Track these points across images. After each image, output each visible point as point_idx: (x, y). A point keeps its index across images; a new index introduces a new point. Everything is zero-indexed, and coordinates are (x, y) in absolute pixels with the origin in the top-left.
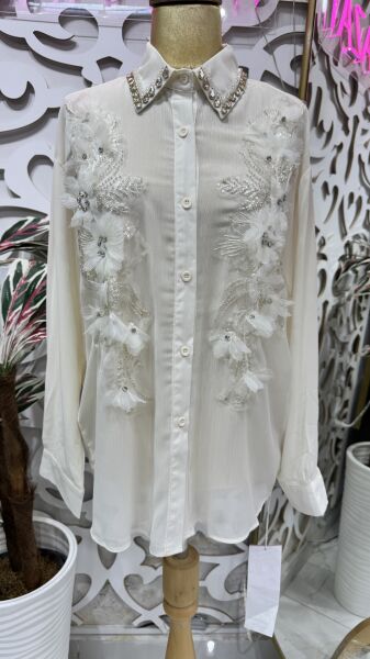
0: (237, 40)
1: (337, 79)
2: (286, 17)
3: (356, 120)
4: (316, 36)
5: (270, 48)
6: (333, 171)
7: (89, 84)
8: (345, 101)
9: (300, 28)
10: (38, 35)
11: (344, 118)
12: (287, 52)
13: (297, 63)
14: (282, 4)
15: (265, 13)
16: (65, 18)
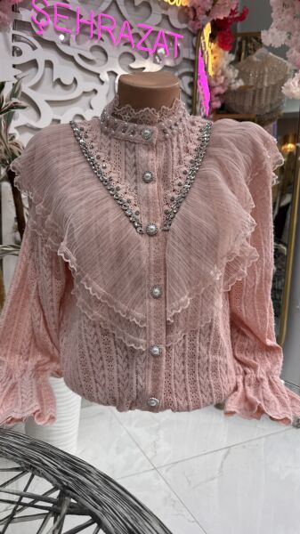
2: (185, 64)
5: (180, 77)
7: (102, 82)
9: (192, 70)
10: (80, 56)
12: (187, 80)
14: (184, 59)
15: (178, 62)
16: (93, 49)
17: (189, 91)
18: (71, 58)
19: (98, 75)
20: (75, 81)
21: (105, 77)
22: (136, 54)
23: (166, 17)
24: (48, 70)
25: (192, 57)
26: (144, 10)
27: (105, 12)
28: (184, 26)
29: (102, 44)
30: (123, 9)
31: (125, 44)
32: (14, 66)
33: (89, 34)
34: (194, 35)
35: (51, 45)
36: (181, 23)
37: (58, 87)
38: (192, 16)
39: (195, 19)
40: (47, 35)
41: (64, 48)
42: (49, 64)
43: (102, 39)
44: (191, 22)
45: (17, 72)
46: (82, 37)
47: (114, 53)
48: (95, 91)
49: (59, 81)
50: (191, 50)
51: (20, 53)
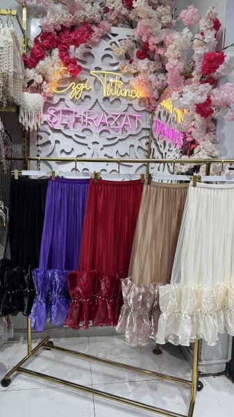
0: (131, 137)
1: (159, 144)
2: (144, 132)
3: (166, 153)
4: (152, 136)
5: (140, 140)
6: (159, 170)
7: (89, 148)
8: (161, 149)
9: (148, 135)
10: (76, 135)
11: (162, 154)
12: (145, 141)
13: (147, 143)
14: (143, 129)
15: (139, 131)
16: (83, 131)
17: (146, 148)
18: (70, 137)
19: (87, 145)
20: (73, 149)
21: (90, 145)
22: (110, 130)
23: (130, 105)
24: (57, 145)
25: (148, 127)
26: (116, 103)
27: (90, 109)
28: (144, 108)
29: (89, 127)
30: (102, 105)
31: (103, 126)
32: (38, 145)
33: (80, 122)
34: (150, 113)
35: (59, 131)
36: (141, 107)
37: (63, 153)
38: (147, 102)
39: (150, 104)
40: (56, 127)
41: (66, 132)
42: (57, 142)
43: (88, 124)
44: (147, 106)
45: (40, 148)
46: (77, 124)
47: (96, 131)
48: (85, 154)
49: (63, 151)
50: (148, 122)
51: (41, 138)
